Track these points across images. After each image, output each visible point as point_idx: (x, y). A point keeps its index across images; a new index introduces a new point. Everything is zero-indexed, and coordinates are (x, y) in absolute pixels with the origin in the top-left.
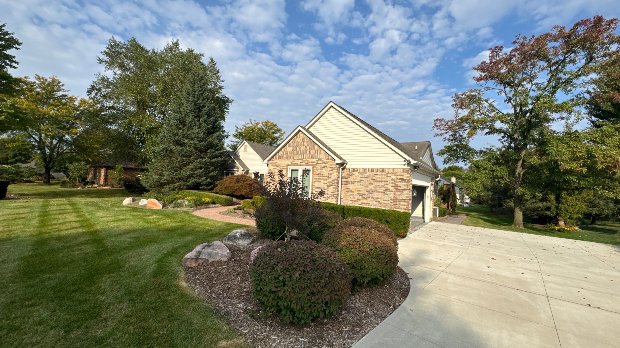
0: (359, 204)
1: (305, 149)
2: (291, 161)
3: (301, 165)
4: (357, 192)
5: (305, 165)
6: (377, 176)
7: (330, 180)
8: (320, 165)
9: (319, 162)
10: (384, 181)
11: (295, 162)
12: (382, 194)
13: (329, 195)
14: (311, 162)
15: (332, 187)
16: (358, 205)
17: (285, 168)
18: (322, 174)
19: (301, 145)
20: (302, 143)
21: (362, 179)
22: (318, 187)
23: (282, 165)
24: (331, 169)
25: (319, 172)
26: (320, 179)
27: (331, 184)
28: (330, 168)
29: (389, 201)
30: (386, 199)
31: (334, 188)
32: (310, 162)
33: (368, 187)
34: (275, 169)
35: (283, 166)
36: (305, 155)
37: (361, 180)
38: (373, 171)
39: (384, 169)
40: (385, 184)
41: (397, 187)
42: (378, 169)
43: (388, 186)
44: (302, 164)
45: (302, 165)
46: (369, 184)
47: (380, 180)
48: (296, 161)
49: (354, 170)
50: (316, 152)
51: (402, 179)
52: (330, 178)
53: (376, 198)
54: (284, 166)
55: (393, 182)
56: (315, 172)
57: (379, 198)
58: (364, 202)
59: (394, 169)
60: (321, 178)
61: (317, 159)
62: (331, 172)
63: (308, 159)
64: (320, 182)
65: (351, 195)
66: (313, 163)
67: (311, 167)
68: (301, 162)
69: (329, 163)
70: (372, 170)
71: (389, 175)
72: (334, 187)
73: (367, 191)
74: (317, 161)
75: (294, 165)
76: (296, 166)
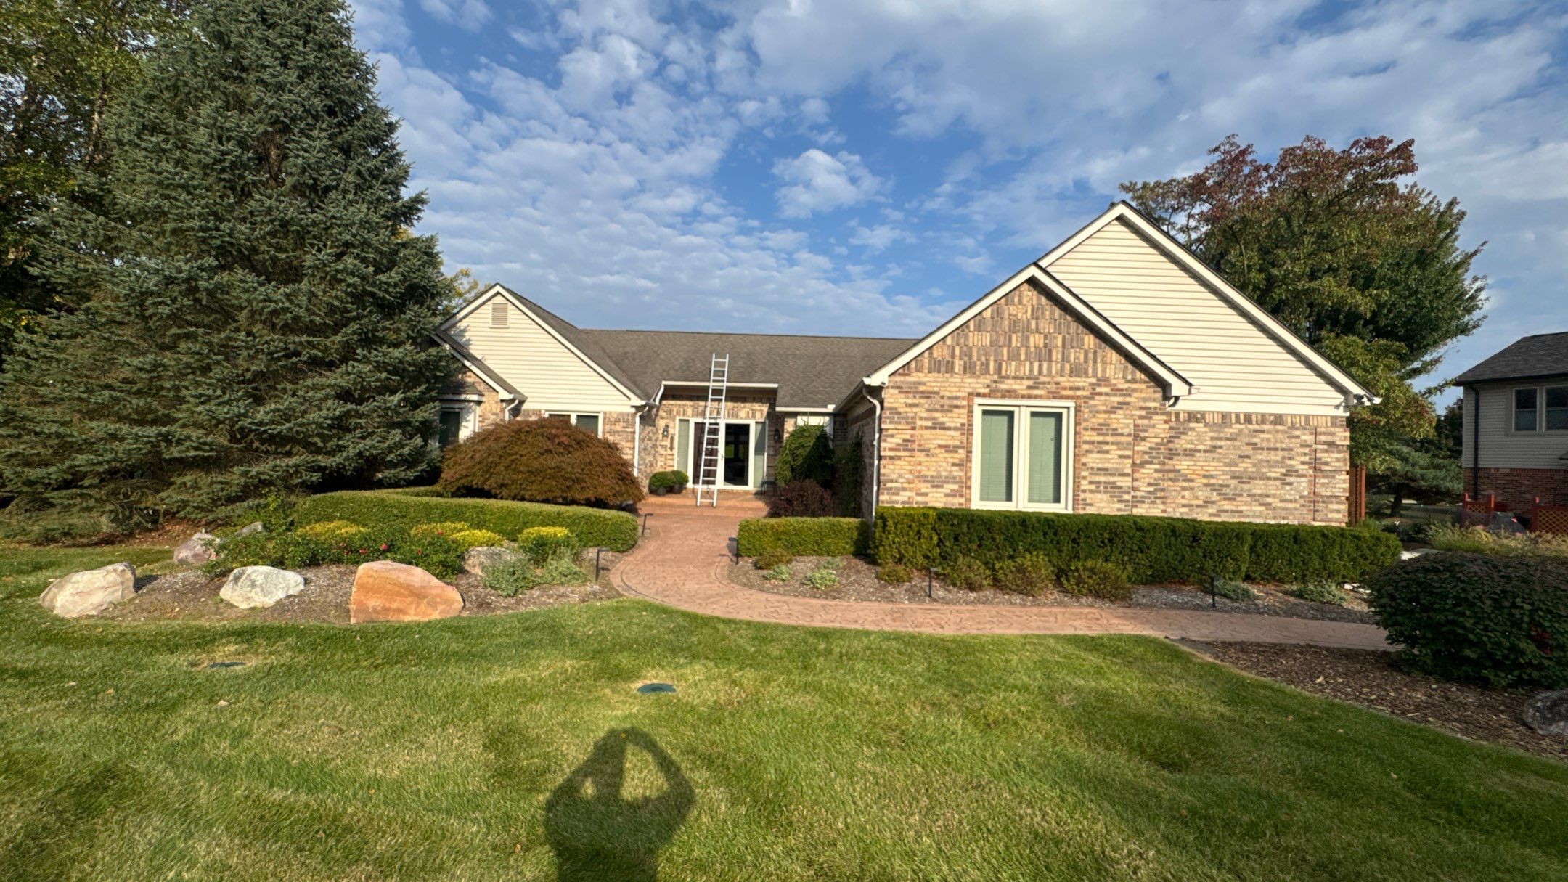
0: (1211, 515)
1: (1045, 346)
2: (986, 380)
3: (1030, 397)
4: (1205, 481)
5: (1048, 398)
6: (1262, 435)
7: (1143, 447)
8: (1103, 398)
9: (1098, 390)
10: (1282, 449)
11: (1003, 386)
12: (1278, 483)
13: (1138, 494)
14: (1071, 389)
15: (1149, 469)
16: (1207, 519)
17: (964, 403)
18: (1114, 426)
19: (1027, 329)
20: (1033, 323)
21: (1219, 443)
22: (1099, 469)
23: (947, 394)
24: (1143, 413)
25: (1102, 421)
26: (1107, 443)
27: (1146, 457)
28: (1141, 408)
29: (1295, 501)
30: (1288, 497)
31: (1156, 471)
32: (1065, 389)
33: (1236, 465)
34: (916, 405)
35: (950, 398)
36: (1045, 365)
37: (1214, 447)
38: (1250, 422)
39: (1281, 416)
40: (1283, 457)
41: (1316, 465)
42: (1263, 415)
43: (1292, 462)
44: (1035, 392)
45: (1036, 397)
46: (1240, 457)
47: (1272, 445)
48: (1011, 381)
49: (1193, 417)
50: (1091, 355)
51: (1331, 444)
52: (1144, 439)
53: (1261, 495)
54: (957, 398)
55: (1307, 450)
56: (1086, 420)
57: (1268, 496)
58: (1226, 507)
59: (1307, 417)
60: (1109, 439)
61: (1094, 380)
62: (1145, 422)
63: (1061, 379)
64: (1107, 452)
65: (1184, 489)
66: (1079, 393)
67: (1071, 404)
68: (1029, 388)
69: (1136, 395)
70: (1248, 418)
71: (1297, 433)
72: (1157, 467)
73: (1233, 478)
74: (1091, 384)
75: (1003, 397)
76: (1010, 397)
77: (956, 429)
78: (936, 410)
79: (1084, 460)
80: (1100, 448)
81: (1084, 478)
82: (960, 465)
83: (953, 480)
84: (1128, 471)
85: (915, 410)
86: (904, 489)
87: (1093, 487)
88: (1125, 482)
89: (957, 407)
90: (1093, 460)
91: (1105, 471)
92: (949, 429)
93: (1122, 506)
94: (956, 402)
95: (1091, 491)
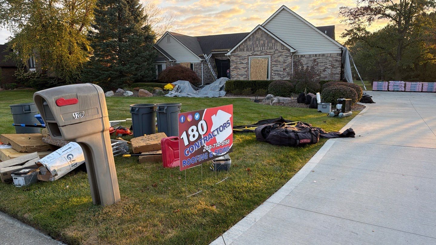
1: (264, 43)
2: (251, 52)
3: (260, 55)
5: (264, 55)
6: (319, 59)
7: (286, 64)
8: (277, 54)
9: (275, 52)
10: (324, 62)
11: (255, 53)
12: (323, 71)
13: (284, 75)
14: (269, 52)
17: (247, 58)
18: (279, 60)
19: (260, 39)
20: (261, 38)
22: (275, 70)
23: (243, 56)
24: (286, 57)
25: (276, 59)
27: (286, 67)
29: (327, 75)
30: (325, 74)
31: (288, 70)
34: (237, 59)
36: (264, 48)
37: (307, 63)
38: (316, 56)
39: (324, 54)
40: (324, 64)
41: (333, 66)
42: (320, 54)
43: (327, 65)
44: (262, 54)
45: (262, 55)
46: (314, 65)
47: (322, 62)
49: (302, 56)
50: (274, 44)
51: (337, 60)
52: (286, 63)
54: (245, 57)
55: (331, 62)
56: (273, 59)
59: (331, 54)
60: (278, 63)
61: (274, 50)
62: (286, 59)
63: (267, 50)
64: (278, 66)
66: (271, 53)
67: (270, 56)
68: (260, 53)
69: (284, 52)
71: (328, 58)
72: (289, 69)
75: (255, 56)
76: (256, 56)
77: (245, 63)
78: (241, 60)
79: (272, 68)
80: (276, 66)
81: (273, 72)
82: (246, 71)
83: (245, 75)
84: (282, 70)
85: (237, 60)
86: (235, 77)
87: (274, 74)
88: (281, 73)
89: (245, 59)
90: (274, 68)
91: (277, 71)
92: (244, 64)
93: (281, 78)
94: (245, 58)
95: (274, 75)
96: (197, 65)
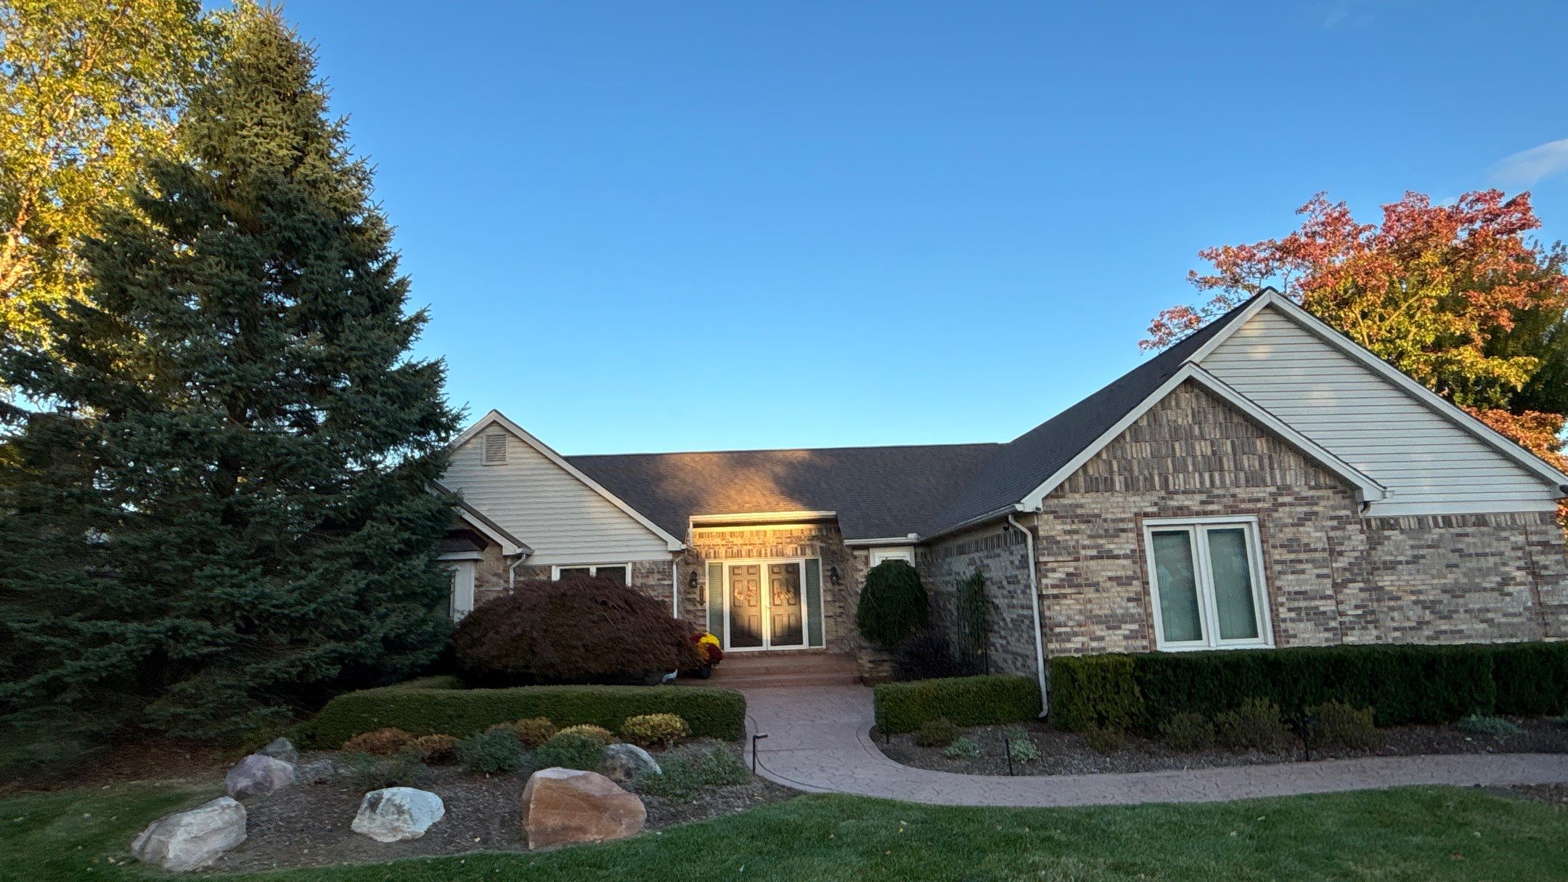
0: (1428, 638)
1: (1214, 453)
2: (1153, 497)
3: (1205, 513)
4: (1414, 598)
5: (1226, 514)
6: (1467, 539)
7: (1341, 563)
8: (1287, 509)
9: (1280, 500)
10: (1493, 555)
11: (1173, 503)
12: (1496, 594)
13: (1346, 619)
14: (1250, 501)
15: (1353, 589)
16: (1423, 642)
17: (1131, 525)
18: (1306, 541)
19: (1190, 437)
20: (1196, 428)
21: (1422, 552)
22: (1296, 593)
23: (1110, 516)
24: (1335, 523)
25: (1290, 536)
26: (1300, 562)
27: (1348, 575)
28: (1332, 518)
29: (1520, 614)
30: (1511, 610)
31: (1361, 590)
32: (1243, 501)
33: (1445, 577)
34: (1076, 532)
35: (1114, 521)
36: (1217, 476)
37: (1417, 557)
38: (1451, 526)
39: (1483, 515)
40: (1495, 564)
41: (1535, 570)
42: (1463, 516)
43: (1507, 569)
44: (1210, 507)
45: (1212, 513)
46: (1448, 566)
47: (1480, 551)
48: (1181, 497)
49: (1386, 523)
50: (1266, 461)
52: (1341, 554)
53: (1480, 610)
54: (1122, 520)
55: (1520, 554)
56: (1273, 537)
57: (1488, 610)
58: (1444, 627)
59: (1512, 514)
60: (1303, 556)
61: (1273, 489)
62: (1339, 533)
63: (1237, 490)
64: (1303, 572)
65: (1392, 609)
66: (1260, 505)
67: (1252, 518)
68: (1203, 503)
69: (1323, 503)
70: (1447, 520)
71: (1504, 534)
72: (1361, 585)
73: (1445, 591)
74: (1271, 494)
75: (1175, 515)
76: (1183, 515)
77: (1125, 557)
78: (1101, 537)
79: (1278, 583)
80: (1294, 567)
81: (1282, 605)
82: (1136, 600)
83: (1132, 619)
84: (1329, 592)
85: (1075, 537)
86: (1076, 634)
87: (1293, 615)
88: (1327, 606)
89: (1124, 530)
90: (1289, 582)
91: (1303, 594)
92: (1117, 557)
93: (1329, 635)
94: (1121, 525)
95: (1292, 620)
96: (650, 572)
